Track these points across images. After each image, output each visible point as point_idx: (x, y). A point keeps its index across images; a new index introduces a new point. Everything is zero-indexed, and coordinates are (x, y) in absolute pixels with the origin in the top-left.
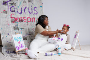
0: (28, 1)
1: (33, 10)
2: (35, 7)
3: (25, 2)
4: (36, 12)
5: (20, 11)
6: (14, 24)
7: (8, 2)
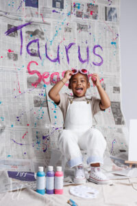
0: (76, 27)
1: (91, 54)
2: (97, 44)
3: (68, 30)
4: (98, 60)
5: (53, 56)
6: (35, 90)
7: (22, 27)
